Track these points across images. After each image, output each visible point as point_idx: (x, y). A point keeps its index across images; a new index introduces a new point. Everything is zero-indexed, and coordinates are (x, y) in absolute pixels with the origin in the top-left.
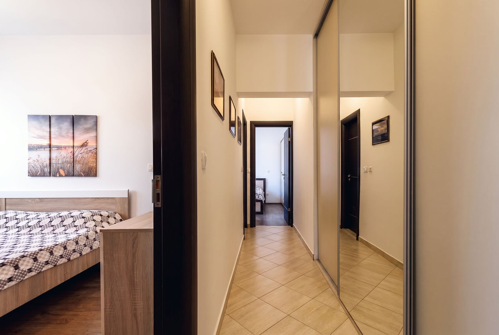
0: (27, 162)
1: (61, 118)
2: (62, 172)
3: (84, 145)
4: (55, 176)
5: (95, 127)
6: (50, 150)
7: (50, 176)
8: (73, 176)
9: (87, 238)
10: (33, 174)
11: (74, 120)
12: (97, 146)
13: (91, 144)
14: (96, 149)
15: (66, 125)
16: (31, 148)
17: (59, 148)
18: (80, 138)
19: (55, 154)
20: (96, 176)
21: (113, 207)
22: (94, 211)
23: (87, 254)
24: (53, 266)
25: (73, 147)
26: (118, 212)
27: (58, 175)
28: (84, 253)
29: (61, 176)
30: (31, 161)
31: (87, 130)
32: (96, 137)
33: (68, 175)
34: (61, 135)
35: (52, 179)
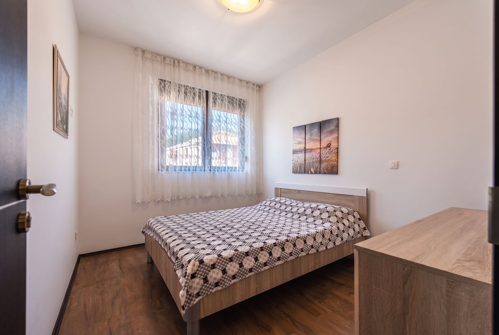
0: (292, 162)
1: (312, 125)
2: (312, 170)
3: (329, 146)
4: (308, 173)
5: (337, 129)
6: (305, 153)
7: (305, 173)
8: (320, 173)
9: (331, 232)
10: (295, 172)
11: (321, 125)
12: (338, 146)
13: (334, 145)
14: (338, 148)
15: (316, 130)
16: (295, 152)
17: (311, 150)
18: (326, 140)
19: (308, 155)
20: (337, 174)
21: (352, 204)
22: (336, 206)
23: (331, 248)
24: (295, 258)
25: (320, 148)
26: (358, 211)
27: (310, 172)
28: (329, 247)
29: (311, 173)
30: (294, 162)
31: (332, 132)
32: (338, 137)
33: (316, 173)
34: (313, 140)
35: (306, 175)
